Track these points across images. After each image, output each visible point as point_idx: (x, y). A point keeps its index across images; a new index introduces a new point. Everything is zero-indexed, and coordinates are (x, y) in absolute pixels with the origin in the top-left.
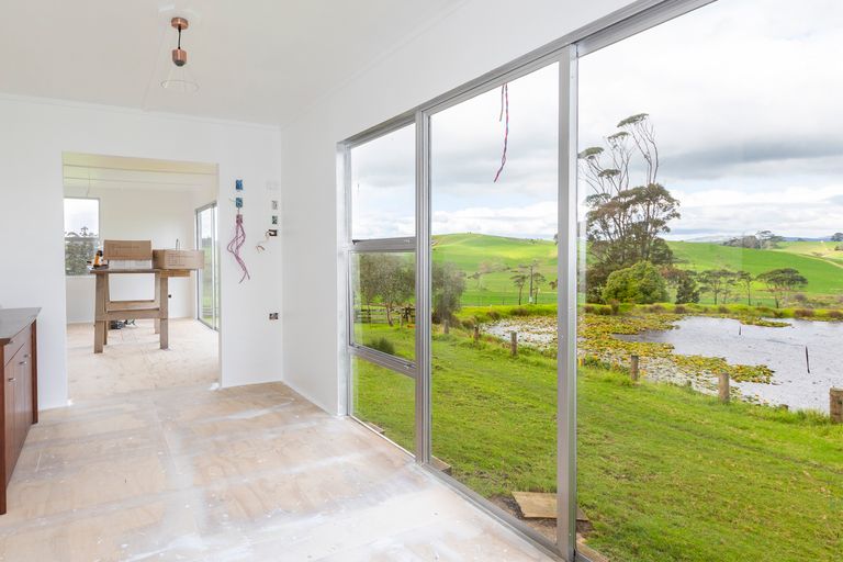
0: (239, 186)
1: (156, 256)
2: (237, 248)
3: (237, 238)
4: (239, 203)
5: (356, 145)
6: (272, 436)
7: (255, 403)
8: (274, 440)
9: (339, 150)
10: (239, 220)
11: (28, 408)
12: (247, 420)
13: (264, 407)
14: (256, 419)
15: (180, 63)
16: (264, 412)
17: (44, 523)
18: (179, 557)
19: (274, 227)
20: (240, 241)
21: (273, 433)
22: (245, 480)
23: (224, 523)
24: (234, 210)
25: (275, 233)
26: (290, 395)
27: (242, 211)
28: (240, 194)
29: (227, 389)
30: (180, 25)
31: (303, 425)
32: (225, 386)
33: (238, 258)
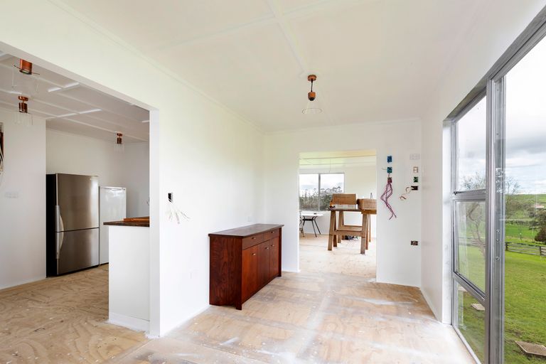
0: (390, 159)
1: (358, 202)
2: (387, 198)
3: (386, 192)
4: (390, 170)
5: (459, 119)
6: (382, 319)
7: (388, 296)
8: (380, 322)
9: (445, 125)
10: (390, 180)
11: (277, 269)
12: (375, 305)
13: (393, 300)
14: (381, 306)
15: (312, 99)
16: (390, 303)
17: (248, 320)
18: (279, 361)
19: (415, 184)
20: (388, 194)
21: (383, 317)
22: (342, 339)
23: (312, 357)
24: (386, 175)
25: (415, 188)
26: (417, 298)
27: (391, 175)
28: (390, 165)
29: (378, 284)
30: (312, 78)
31: (409, 320)
32: (378, 281)
33: (386, 203)
